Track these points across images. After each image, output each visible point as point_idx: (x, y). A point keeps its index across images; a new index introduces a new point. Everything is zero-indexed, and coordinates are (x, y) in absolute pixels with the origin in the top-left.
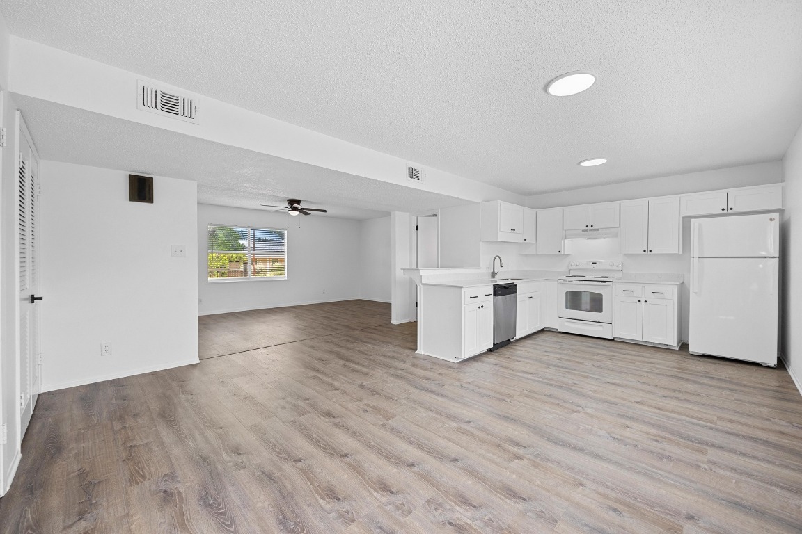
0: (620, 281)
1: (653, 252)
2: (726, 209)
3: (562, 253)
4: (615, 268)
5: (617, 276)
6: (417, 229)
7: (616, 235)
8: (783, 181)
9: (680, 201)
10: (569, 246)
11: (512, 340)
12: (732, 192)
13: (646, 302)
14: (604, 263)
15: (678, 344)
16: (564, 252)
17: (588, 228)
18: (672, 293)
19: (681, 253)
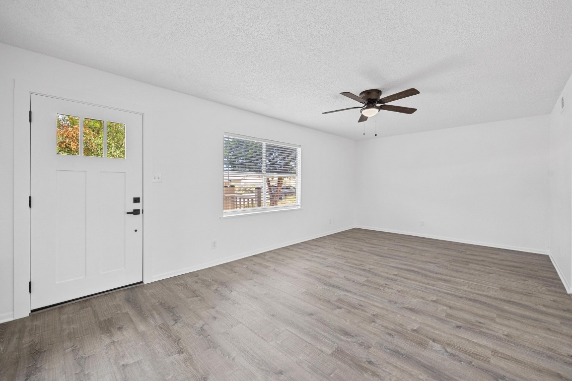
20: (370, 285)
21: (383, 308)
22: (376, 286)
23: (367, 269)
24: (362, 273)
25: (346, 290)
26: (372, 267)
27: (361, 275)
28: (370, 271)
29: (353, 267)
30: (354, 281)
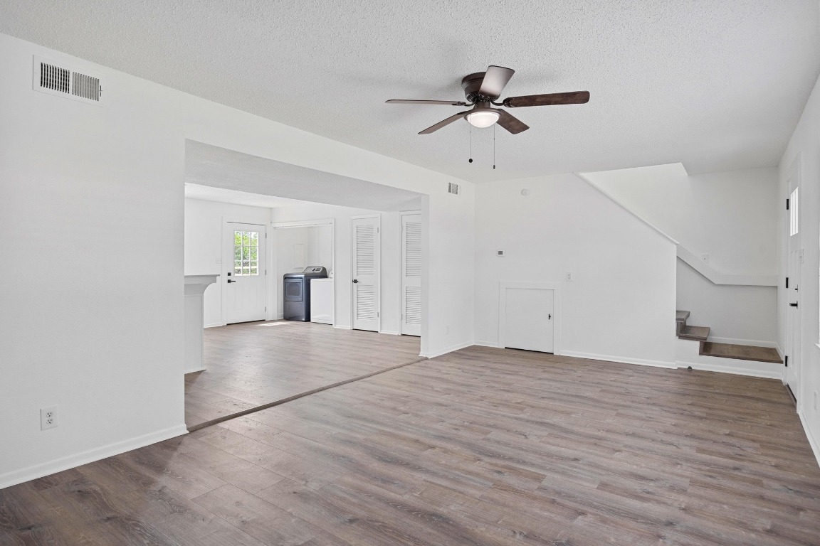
20: (482, 427)
21: (471, 405)
22: (473, 426)
23: (487, 459)
24: (494, 448)
25: (517, 419)
26: (474, 467)
27: (498, 442)
28: (480, 453)
29: (518, 462)
30: (508, 431)
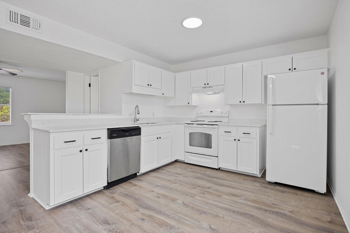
0: (227, 124)
1: (245, 103)
2: (291, 69)
3: (190, 104)
4: (224, 115)
5: (225, 120)
6: (90, 86)
7: (223, 90)
8: (328, 47)
9: (262, 64)
10: (195, 99)
11: (138, 174)
12: (295, 56)
13: (239, 140)
14: (218, 111)
15: (260, 173)
16: (192, 104)
17: (206, 85)
18: (256, 133)
19: (263, 103)
